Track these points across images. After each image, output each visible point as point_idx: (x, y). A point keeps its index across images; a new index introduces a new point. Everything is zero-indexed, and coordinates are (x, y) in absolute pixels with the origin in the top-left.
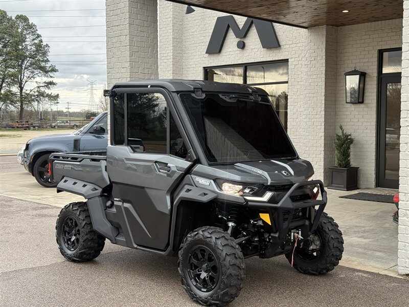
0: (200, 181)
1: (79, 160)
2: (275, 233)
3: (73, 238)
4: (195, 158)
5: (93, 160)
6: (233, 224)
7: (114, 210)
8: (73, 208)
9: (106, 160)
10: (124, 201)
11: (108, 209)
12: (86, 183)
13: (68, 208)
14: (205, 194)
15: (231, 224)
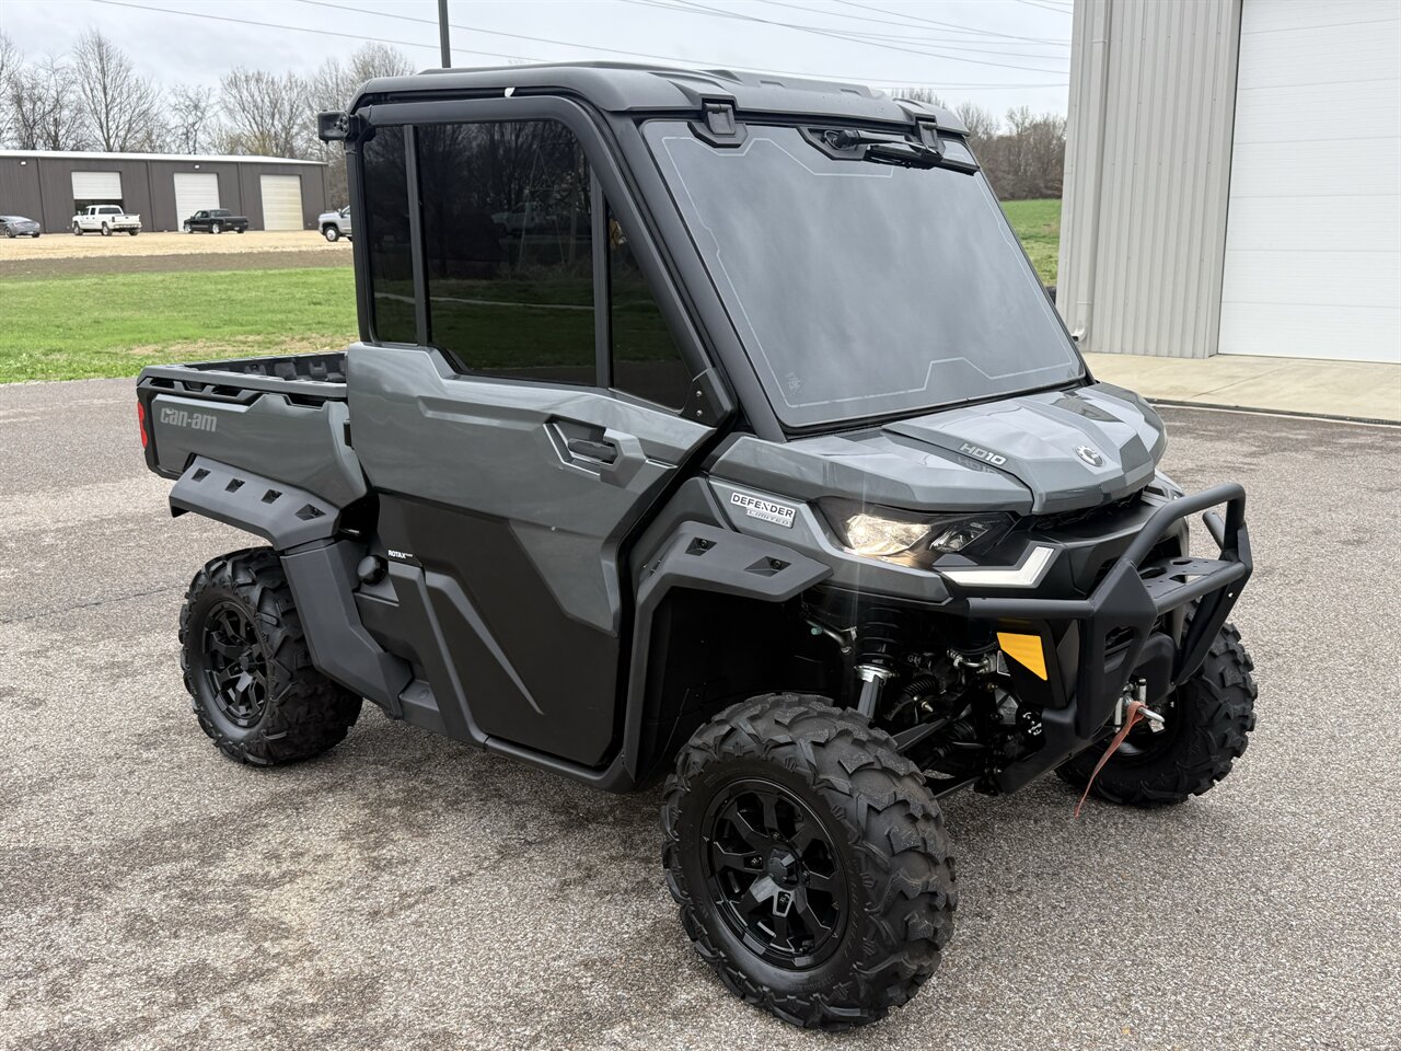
0: (752, 510)
1: (245, 395)
2: (1063, 708)
3: (246, 680)
4: (727, 406)
5: (297, 398)
6: (881, 673)
7: (388, 593)
8: (234, 575)
9: (345, 400)
10: (427, 565)
11: (365, 588)
12: (277, 488)
13: (218, 576)
14: (776, 565)
15: (870, 674)
